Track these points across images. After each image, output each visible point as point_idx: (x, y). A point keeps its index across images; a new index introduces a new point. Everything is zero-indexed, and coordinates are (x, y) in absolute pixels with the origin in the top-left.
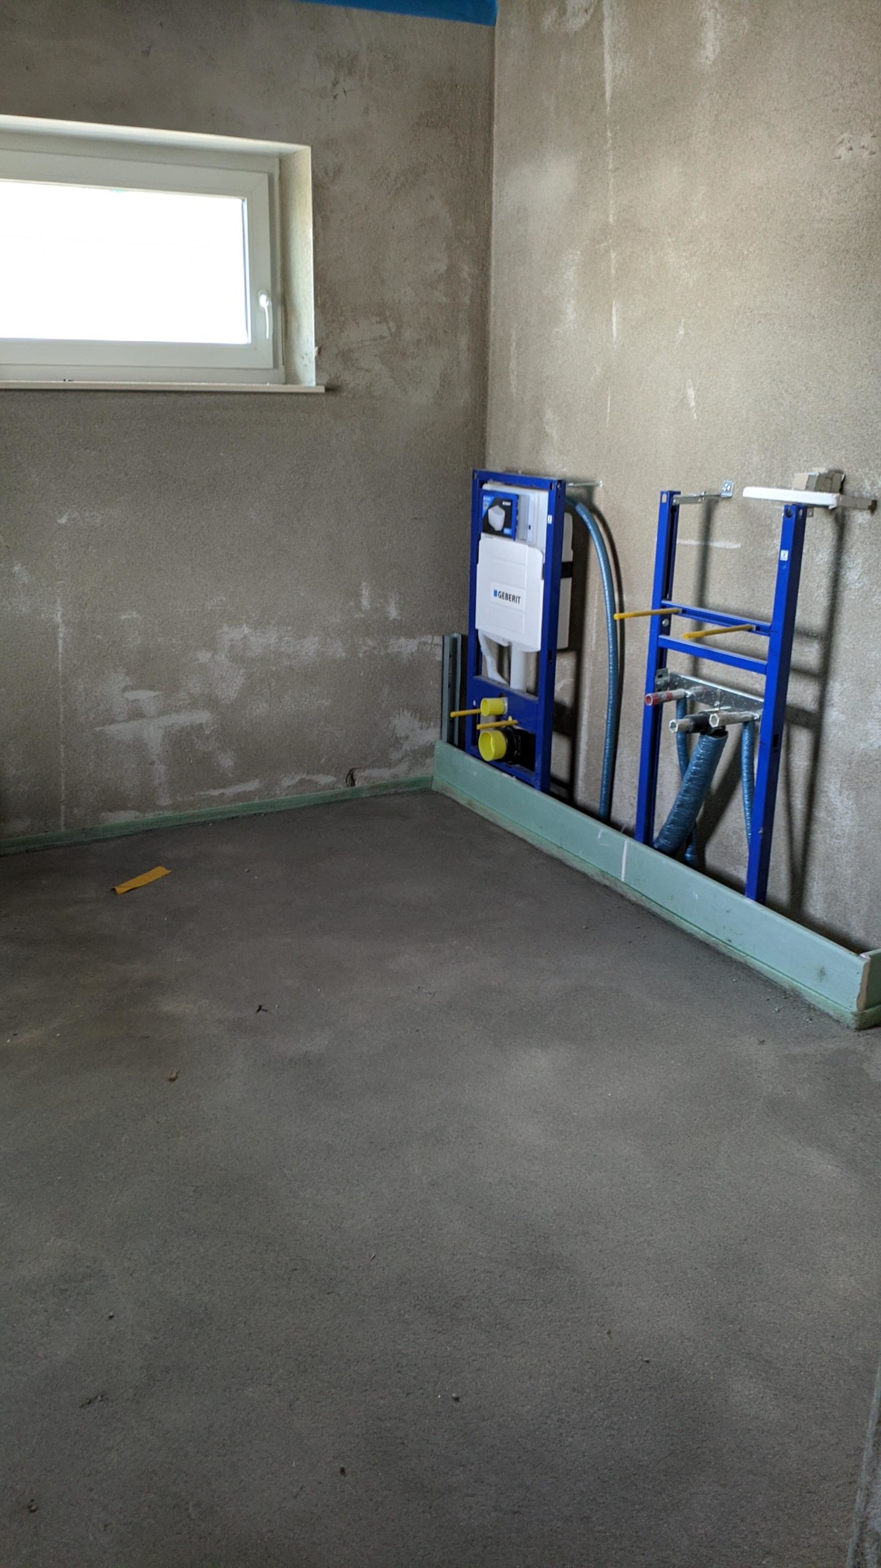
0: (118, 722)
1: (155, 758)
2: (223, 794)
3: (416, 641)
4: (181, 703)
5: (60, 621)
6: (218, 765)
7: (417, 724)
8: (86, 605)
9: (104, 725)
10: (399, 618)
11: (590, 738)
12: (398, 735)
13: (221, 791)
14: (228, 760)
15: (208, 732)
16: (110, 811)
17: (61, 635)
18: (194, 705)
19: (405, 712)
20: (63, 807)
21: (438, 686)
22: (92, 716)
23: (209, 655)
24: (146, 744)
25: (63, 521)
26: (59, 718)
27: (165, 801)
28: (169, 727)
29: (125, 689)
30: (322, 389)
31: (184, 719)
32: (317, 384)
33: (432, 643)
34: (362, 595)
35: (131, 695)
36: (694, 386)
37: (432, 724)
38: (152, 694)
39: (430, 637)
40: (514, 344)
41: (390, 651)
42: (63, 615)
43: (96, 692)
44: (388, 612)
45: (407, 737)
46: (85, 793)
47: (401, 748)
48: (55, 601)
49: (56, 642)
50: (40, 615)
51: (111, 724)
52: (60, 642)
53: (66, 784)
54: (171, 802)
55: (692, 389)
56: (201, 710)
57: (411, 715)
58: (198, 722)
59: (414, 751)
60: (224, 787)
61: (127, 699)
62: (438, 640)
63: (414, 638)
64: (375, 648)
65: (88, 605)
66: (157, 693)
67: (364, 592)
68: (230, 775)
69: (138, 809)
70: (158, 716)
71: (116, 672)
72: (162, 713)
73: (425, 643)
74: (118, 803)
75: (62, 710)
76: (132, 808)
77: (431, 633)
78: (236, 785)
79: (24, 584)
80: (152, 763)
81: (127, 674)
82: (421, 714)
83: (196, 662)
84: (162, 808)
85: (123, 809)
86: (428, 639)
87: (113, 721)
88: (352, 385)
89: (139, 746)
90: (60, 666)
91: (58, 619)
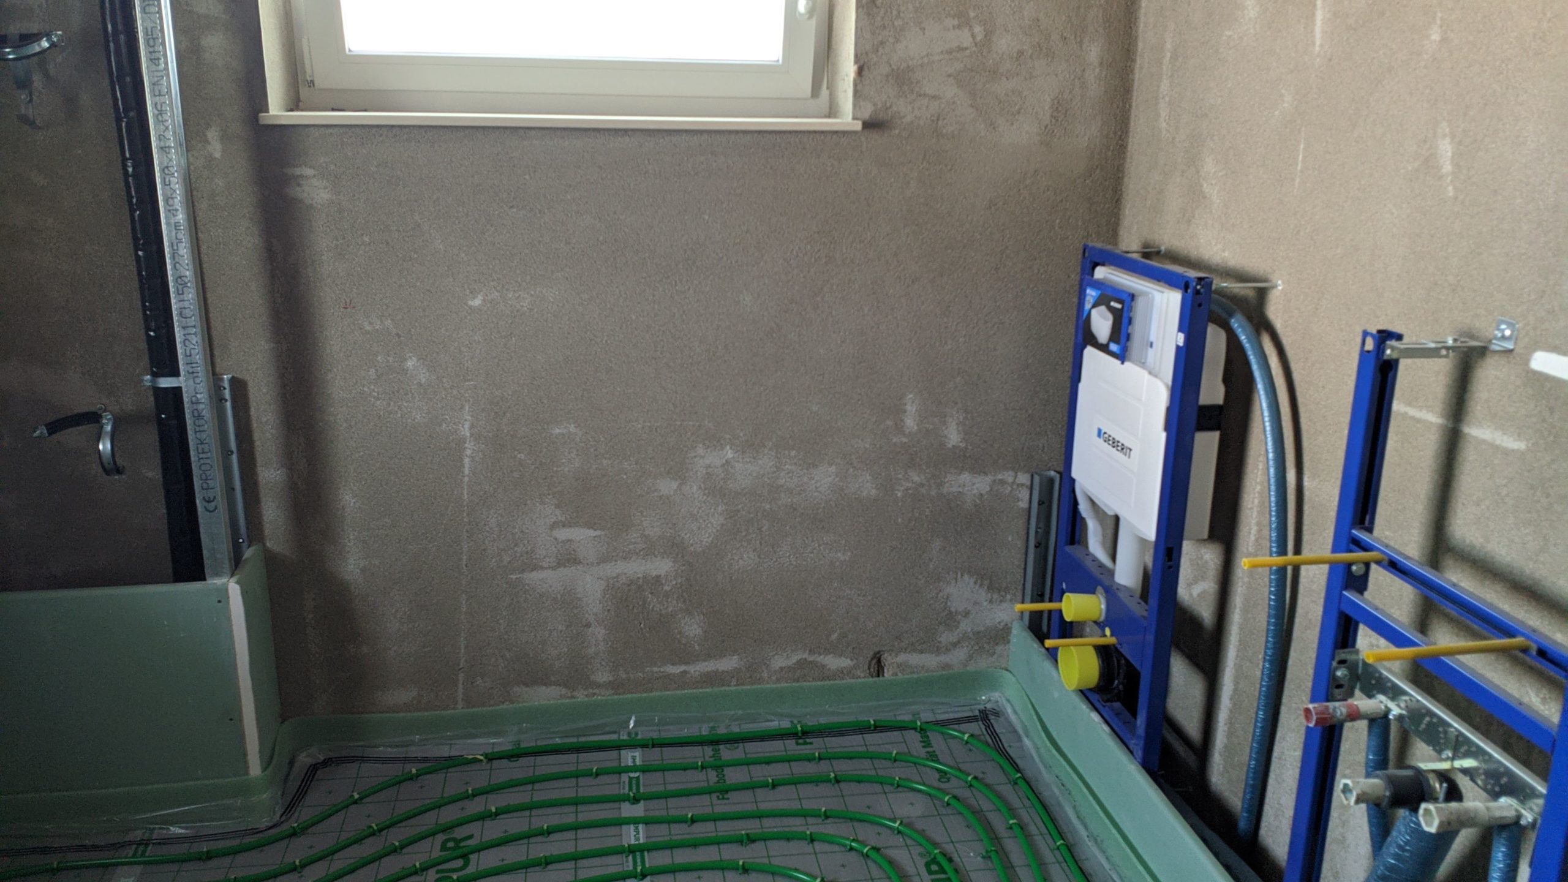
0: (542, 568)
1: (591, 619)
2: (685, 672)
3: (989, 479)
4: (631, 547)
5: (468, 434)
6: (680, 633)
7: (983, 595)
8: (504, 413)
9: (523, 571)
10: (963, 445)
11: (1235, 690)
12: (953, 610)
13: (683, 668)
14: (695, 626)
15: (667, 588)
16: (526, 685)
17: (468, 452)
18: (649, 551)
19: (966, 577)
20: (461, 676)
21: (1020, 543)
22: (506, 559)
23: (674, 485)
24: (579, 599)
25: (477, 302)
26: (460, 560)
27: (603, 676)
28: (613, 578)
29: (554, 526)
30: (858, 126)
31: (634, 568)
32: (854, 118)
33: (1013, 483)
34: (905, 412)
35: (562, 534)
36: (1453, 136)
37: (1008, 597)
38: (592, 533)
39: (1011, 473)
40: (1169, 55)
41: (945, 490)
42: (472, 427)
43: (514, 528)
44: (946, 437)
45: (967, 614)
46: (493, 660)
47: (957, 627)
48: (462, 407)
49: (461, 460)
50: (440, 425)
51: (532, 570)
52: (467, 461)
53: (466, 647)
54: (611, 679)
55: (1448, 140)
56: (659, 558)
57: (975, 583)
58: (654, 574)
59: (977, 634)
60: (687, 663)
61: (556, 539)
62: (1023, 478)
63: (986, 474)
64: (922, 485)
65: (508, 415)
66: (598, 533)
67: (908, 407)
68: (697, 648)
69: (565, 685)
70: (598, 564)
71: (542, 503)
72: (604, 560)
73: (1002, 482)
74: (539, 676)
75: (465, 548)
76: (557, 684)
77: (1013, 469)
78: (704, 661)
79: (420, 384)
80: (588, 625)
81: (558, 506)
82: (993, 584)
83: (656, 494)
84: (599, 686)
85: (545, 684)
86: (1008, 476)
87: (535, 568)
88: (909, 119)
89: (569, 602)
90: (465, 492)
91: (466, 431)
